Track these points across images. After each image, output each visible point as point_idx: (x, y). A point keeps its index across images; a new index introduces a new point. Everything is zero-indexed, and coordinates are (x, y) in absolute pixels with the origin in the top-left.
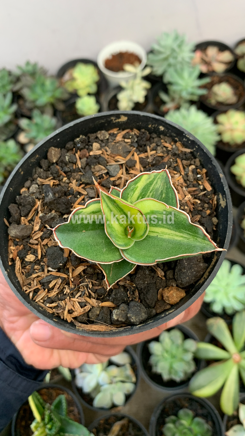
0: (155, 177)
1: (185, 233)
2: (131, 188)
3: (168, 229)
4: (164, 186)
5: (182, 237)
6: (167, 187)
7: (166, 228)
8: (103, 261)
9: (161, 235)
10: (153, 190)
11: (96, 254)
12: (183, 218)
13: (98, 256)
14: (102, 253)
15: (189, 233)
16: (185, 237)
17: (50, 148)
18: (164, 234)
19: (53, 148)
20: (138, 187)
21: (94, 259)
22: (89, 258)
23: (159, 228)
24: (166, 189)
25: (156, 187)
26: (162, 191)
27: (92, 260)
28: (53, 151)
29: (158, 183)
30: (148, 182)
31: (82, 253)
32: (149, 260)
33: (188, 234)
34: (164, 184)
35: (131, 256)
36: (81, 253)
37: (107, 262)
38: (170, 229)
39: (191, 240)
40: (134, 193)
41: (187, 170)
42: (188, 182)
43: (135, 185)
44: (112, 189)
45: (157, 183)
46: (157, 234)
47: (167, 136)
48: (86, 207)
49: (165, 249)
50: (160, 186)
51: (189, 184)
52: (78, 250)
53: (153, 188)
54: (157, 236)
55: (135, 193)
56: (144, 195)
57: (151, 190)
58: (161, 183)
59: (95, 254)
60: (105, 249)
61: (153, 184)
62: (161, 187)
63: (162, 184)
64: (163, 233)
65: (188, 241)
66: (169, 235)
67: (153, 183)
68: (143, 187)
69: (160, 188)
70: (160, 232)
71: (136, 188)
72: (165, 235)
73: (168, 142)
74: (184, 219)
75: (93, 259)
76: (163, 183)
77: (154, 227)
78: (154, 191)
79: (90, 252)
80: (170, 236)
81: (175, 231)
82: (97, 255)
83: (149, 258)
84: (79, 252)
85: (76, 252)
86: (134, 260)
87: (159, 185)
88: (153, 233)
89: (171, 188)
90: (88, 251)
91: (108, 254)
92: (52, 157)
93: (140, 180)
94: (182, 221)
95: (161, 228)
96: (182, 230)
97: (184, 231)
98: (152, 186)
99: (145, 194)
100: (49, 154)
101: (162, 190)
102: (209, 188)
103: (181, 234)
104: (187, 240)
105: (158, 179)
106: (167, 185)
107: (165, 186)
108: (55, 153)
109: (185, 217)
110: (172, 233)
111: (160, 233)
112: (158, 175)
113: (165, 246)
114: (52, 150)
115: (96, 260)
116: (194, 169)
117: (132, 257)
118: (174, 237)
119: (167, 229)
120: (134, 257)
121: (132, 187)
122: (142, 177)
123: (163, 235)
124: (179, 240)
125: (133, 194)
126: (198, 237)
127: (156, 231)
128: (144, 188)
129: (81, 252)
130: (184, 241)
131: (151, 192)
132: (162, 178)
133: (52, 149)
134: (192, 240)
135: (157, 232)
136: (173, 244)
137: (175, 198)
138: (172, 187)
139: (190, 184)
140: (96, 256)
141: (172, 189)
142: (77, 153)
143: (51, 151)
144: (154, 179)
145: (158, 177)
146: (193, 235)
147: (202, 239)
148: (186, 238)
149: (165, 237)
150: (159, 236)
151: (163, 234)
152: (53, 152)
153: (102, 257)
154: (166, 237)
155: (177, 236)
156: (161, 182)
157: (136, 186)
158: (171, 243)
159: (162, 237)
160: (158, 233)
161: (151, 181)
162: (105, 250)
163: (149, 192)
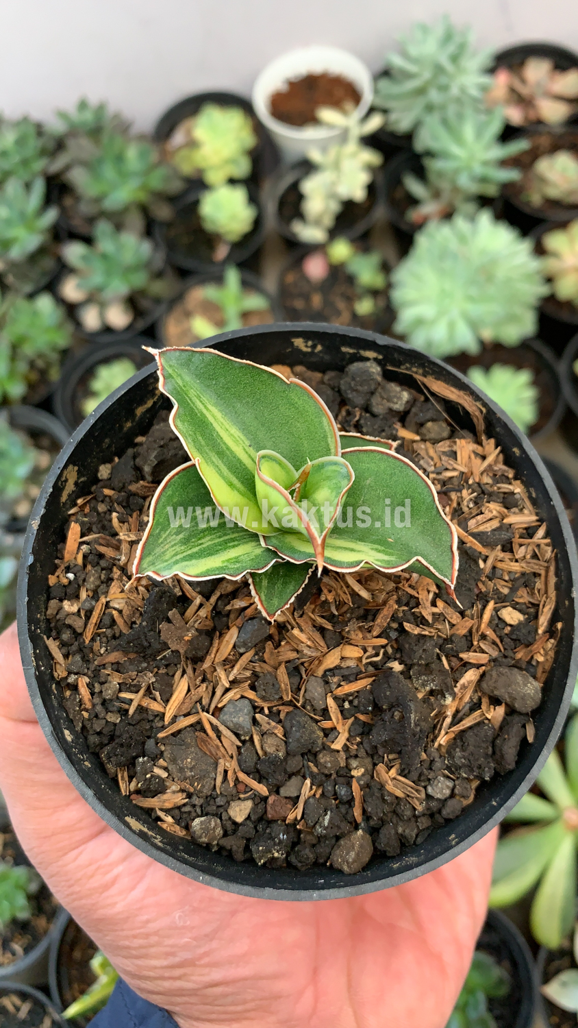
0: (169, 567)
1: (196, 407)
2: (238, 565)
3: (221, 438)
4: (165, 539)
5: (207, 409)
6: (161, 530)
7: (225, 444)
8: (386, 457)
9: (243, 441)
10: (195, 546)
11: (391, 478)
12: (184, 424)
13: (390, 473)
14: (379, 476)
15: (189, 401)
16: (203, 404)
17: (353, 871)
18: (235, 438)
19: (346, 868)
20: (223, 562)
21: (401, 468)
22: (411, 471)
23: (238, 455)
24: (167, 530)
25: (182, 548)
26: (177, 533)
27: (408, 465)
28: (350, 860)
29: (174, 552)
30: (194, 561)
31: (420, 491)
32: (299, 399)
33: (194, 404)
34: (162, 545)
35: (325, 437)
36: (422, 490)
37: (378, 452)
38: (219, 436)
39: (194, 393)
40: (240, 556)
41: (87, 606)
42: (103, 577)
43: (226, 566)
44: (274, 615)
45: (176, 555)
46: (246, 448)
47: (67, 714)
48: (362, 561)
49: (255, 403)
50: (172, 546)
51: (104, 572)
52: (424, 503)
53: (190, 549)
54: (250, 446)
55: (237, 555)
56: (220, 545)
57: (198, 546)
58: (168, 550)
59: (395, 478)
60: (367, 484)
61: (185, 554)
62: (173, 543)
63: (166, 547)
64: (236, 441)
65: (200, 395)
66: (227, 430)
67: (184, 557)
68: (213, 556)
69: (176, 542)
70: (241, 448)
71: (228, 561)
72: (236, 436)
73: (78, 700)
74: (183, 421)
75: (405, 466)
76: (163, 548)
77: (244, 465)
78: (193, 544)
79: (402, 488)
80: (228, 427)
81: (212, 425)
82: (392, 474)
83: (296, 403)
84: (425, 494)
85: (431, 498)
86: (325, 420)
87: (174, 548)
88: (253, 457)
89: (156, 519)
90: (404, 491)
91: (368, 469)
92: (361, 846)
93: (208, 570)
94: (188, 421)
95: (233, 450)
96: (199, 415)
97: (196, 411)
98: (189, 552)
99: (216, 546)
100: (366, 858)
101: (174, 536)
102: (74, 530)
103: (205, 411)
104: (202, 396)
105: (166, 561)
106: (159, 533)
107: (164, 536)
108: (348, 853)
109: (179, 423)
110: (219, 427)
111: (241, 446)
112: (160, 569)
113: (249, 413)
114: (352, 864)
115: (398, 463)
116: (69, 600)
117: (325, 431)
118: (222, 420)
119: (224, 439)
120: (322, 428)
121: (236, 566)
122: (201, 573)
123: (238, 438)
124: (216, 407)
125: (244, 555)
126: (179, 386)
127: (246, 456)
128: (210, 554)
129: (420, 494)
130: (208, 400)
131: (201, 544)
132: (157, 558)
133: (348, 867)
134: (192, 390)
135: (247, 452)
136: (233, 407)
137: (164, 496)
138: (153, 520)
139: (103, 569)
140: (395, 473)
141: (156, 516)
142: (296, 819)
143: (354, 861)
144: (176, 562)
145: (166, 564)
146: (186, 394)
147: (173, 378)
148: (201, 402)
149: (238, 432)
150: (247, 443)
151: (238, 441)
152: (353, 854)
153: (382, 467)
154: (234, 431)
155: (213, 416)
156: (165, 551)
157: (225, 564)
158: (236, 412)
159: (243, 437)
160: (244, 449)
161: (187, 560)
162: (368, 482)
163: (204, 546)
